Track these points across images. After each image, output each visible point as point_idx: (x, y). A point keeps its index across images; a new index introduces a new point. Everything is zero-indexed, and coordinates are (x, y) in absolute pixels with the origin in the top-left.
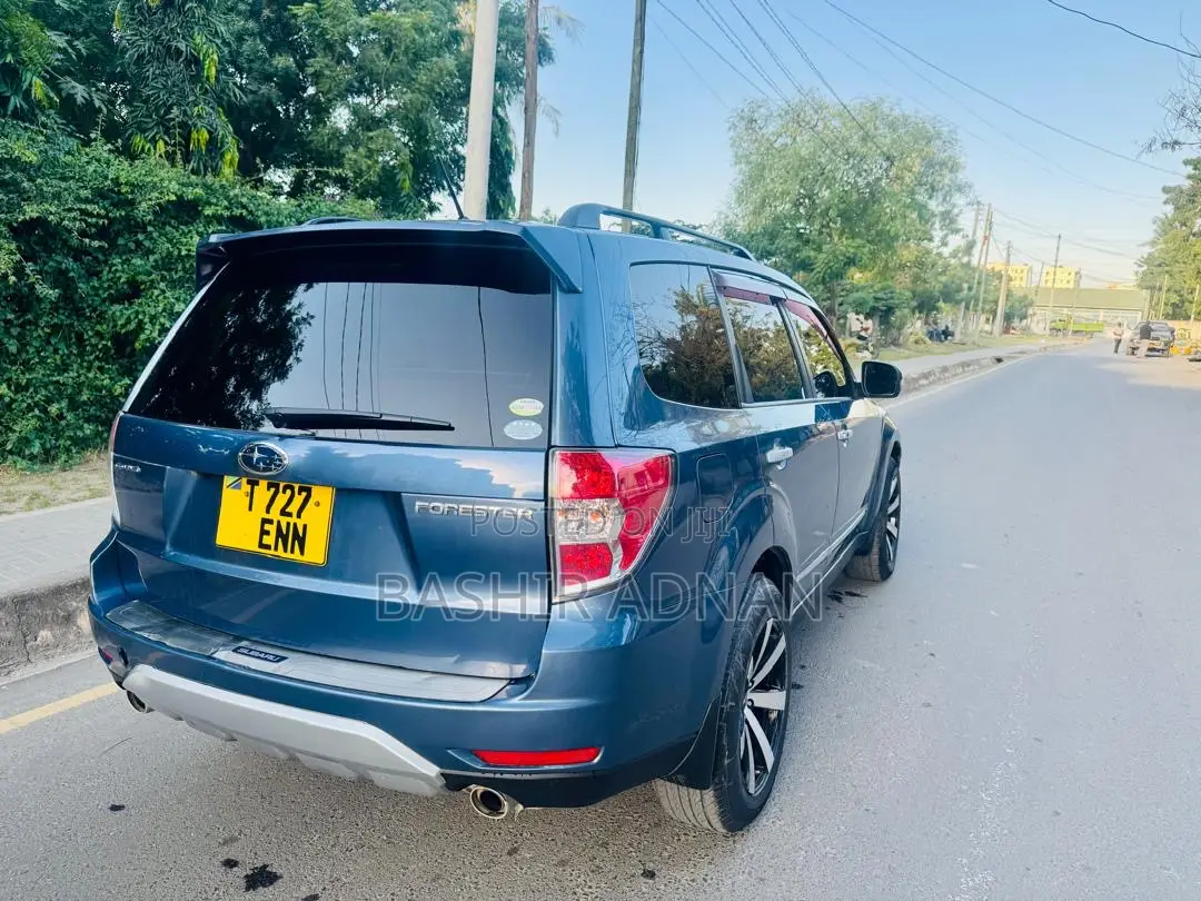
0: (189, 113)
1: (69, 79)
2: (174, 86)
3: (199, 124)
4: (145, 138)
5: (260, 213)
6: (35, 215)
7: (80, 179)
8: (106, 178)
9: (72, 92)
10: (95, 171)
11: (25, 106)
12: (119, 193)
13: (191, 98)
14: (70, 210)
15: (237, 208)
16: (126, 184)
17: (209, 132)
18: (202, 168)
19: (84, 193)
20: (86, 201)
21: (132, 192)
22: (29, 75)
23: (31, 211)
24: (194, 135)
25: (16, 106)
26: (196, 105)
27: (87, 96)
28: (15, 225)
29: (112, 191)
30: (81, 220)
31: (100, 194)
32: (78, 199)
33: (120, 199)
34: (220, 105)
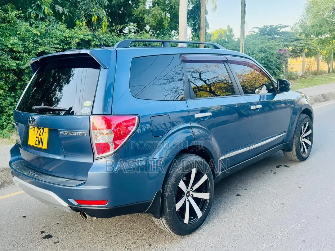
0: (91, 11)
1: (58, 6)
2: (87, 3)
3: (95, 14)
4: (80, 21)
5: (110, 42)
6: (42, 50)
7: (56, 37)
8: (63, 36)
9: (59, 10)
10: (60, 34)
11: (44, 16)
12: (66, 40)
13: (92, 6)
14: (52, 48)
15: (103, 41)
16: (68, 37)
17: (98, 17)
18: (97, 28)
19: (56, 42)
20: (57, 44)
21: (70, 40)
22: (44, 6)
23: (41, 49)
24: (93, 18)
25: (41, 17)
26: (94, 8)
27: (63, 11)
28: (37, 53)
29: (65, 40)
30: (55, 50)
31: (62, 41)
32: (55, 44)
33: (67, 42)
34: (101, 6)
